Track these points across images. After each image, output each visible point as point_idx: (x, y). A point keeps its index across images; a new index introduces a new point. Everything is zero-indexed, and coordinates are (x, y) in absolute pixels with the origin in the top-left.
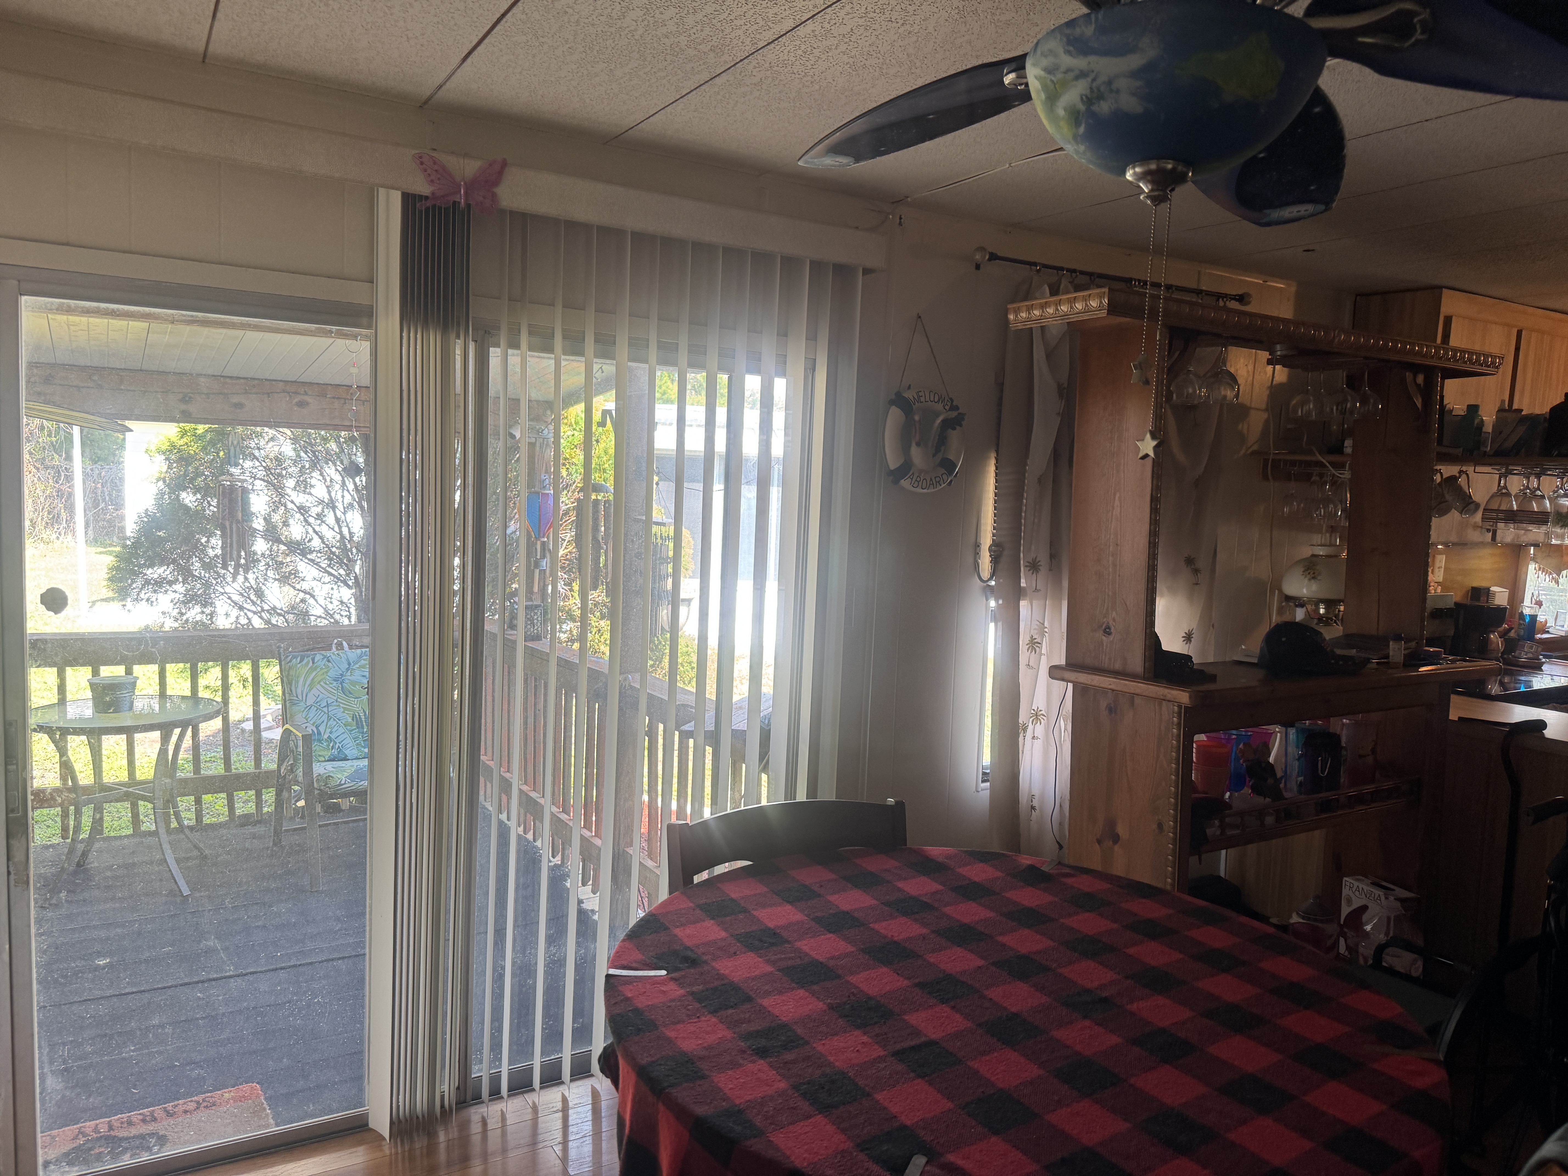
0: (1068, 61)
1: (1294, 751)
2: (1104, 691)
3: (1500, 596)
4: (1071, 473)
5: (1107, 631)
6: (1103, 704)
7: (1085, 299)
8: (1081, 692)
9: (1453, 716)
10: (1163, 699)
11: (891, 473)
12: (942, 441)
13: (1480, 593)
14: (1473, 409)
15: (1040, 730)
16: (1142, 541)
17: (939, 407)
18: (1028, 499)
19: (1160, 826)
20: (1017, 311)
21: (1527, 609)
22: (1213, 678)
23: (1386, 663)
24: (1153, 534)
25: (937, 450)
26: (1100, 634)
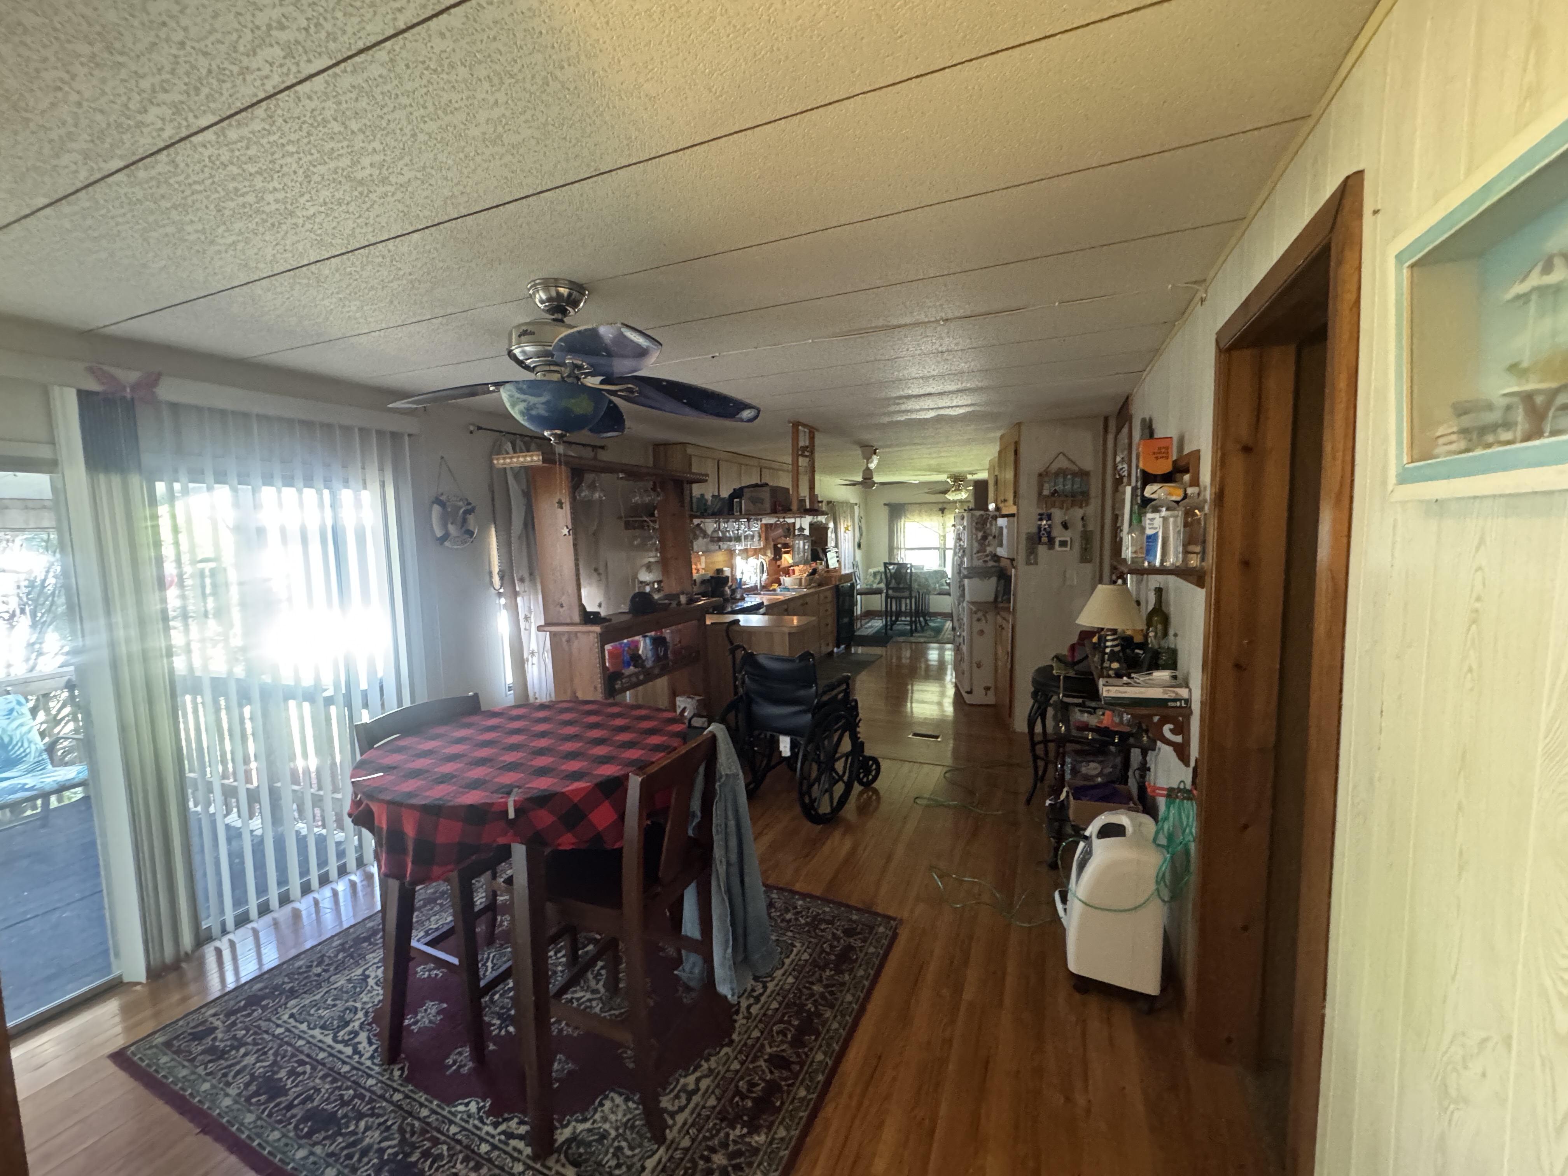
0: (517, 395)
1: (649, 647)
2: (563, 633)
3: (727, 572)
4: (534, 534)
5: (562, 606)
6: (564, 639)
7: (531, 456)
8: (553, 635)
9: (708, 622)
10: (589, 632)
11: (438, 539)
12: (464, 521)
13: (719, 571)
14: (702, 495)
15: (535, 660)
16: (571, 563)
17: (461, 504)
18: (514, 547)
19: (595, 688)
20: (498, 459)
21: (738, 576)
22: (610, 620)
23: (679, 604)
24: (577, 560)
25: (462, 526)
26: (558, 608)
